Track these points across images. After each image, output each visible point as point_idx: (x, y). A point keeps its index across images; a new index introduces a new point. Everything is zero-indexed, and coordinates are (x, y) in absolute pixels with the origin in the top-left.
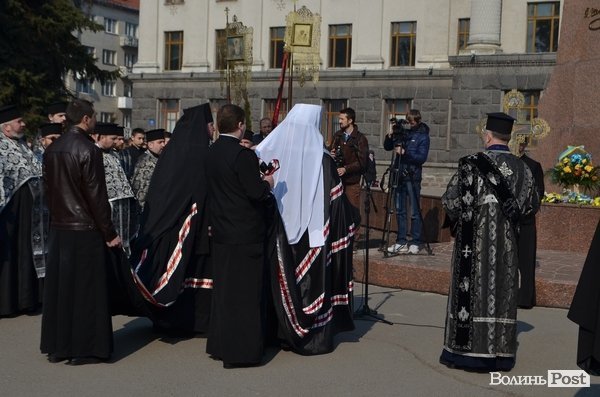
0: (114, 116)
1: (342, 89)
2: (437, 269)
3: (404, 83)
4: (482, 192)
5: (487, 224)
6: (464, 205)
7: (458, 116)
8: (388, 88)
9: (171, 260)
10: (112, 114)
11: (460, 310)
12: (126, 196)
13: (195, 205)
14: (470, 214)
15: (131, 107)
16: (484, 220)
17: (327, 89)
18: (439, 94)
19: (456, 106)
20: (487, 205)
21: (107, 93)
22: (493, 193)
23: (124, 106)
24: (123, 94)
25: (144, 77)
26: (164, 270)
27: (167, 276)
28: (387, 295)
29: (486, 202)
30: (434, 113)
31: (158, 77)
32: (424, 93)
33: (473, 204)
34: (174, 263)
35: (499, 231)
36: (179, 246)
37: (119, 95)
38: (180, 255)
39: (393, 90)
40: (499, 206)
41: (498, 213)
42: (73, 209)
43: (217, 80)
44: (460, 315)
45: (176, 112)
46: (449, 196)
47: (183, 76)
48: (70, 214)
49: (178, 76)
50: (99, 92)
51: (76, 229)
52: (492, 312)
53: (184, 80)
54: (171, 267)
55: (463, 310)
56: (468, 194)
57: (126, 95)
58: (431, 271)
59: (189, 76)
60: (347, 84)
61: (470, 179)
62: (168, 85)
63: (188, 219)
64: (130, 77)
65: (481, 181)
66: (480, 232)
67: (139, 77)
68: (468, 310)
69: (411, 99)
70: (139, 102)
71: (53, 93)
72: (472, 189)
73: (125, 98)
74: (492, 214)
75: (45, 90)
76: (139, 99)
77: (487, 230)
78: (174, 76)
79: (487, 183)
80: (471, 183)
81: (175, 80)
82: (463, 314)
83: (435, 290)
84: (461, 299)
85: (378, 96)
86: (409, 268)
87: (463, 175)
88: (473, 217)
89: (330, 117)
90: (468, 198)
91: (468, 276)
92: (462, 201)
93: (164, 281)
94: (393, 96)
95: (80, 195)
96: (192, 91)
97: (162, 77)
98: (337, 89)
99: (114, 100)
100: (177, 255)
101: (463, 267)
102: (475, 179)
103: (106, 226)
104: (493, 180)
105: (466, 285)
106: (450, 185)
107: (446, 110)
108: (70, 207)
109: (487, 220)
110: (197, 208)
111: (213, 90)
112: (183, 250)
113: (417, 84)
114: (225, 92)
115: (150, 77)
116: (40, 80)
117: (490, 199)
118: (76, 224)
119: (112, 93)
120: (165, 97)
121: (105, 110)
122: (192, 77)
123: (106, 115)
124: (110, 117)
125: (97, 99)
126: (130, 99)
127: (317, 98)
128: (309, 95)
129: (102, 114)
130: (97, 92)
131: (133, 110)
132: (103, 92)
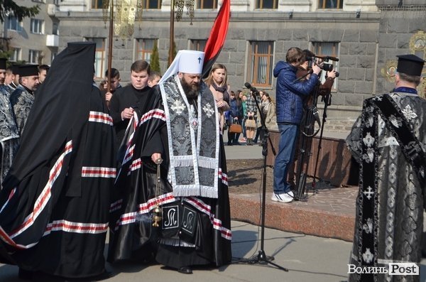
0: (42, 54)
1: (269, 31)
2: (341, 215)
3: (331, 26)
4: (383, 134)
5: (387, 166)
6: (364, 147)
7: (385, 59)
8: (315, 31)
9: (39, 199)
10: (40, 52)
11: (364, 251)
13: (69, 143)
14: (371, 156)
15: (57, 45)
16: (384, 162)
17: (254, 30)
18: (367, 38)
19: (382, 49)
20: (388, 148)
21: (36, 31)
22: (394, 136)
23: (52, 44)
24: (51, 32)
25: (71, 15)
26: (31, 210)
27: (34, 216)
28: (288, 240)
29: (387, 144)
30: (361, 56)
31: (85, 15)
32: (351, 36)
33: (374, 146)
34: (41, 202)
35: (400, 174)
36: (49, 185)
37: (47, 33)
38: (50, 195)
39: (320, 32)
40: (400, 149)
41: (399, 156)
44: (365, 256)
45: (102, 51)
46: (353, 138)
50: (28, 30)
52: (390, 254)
54: (38, 207)
55: (368, 251)
56: (368, 135)
57: (55, 33)
58: (336, 217)
60: (273, 26)
61: (371, 121)
63: (61, 158)
64: (57, 15)
65: (381, 124)
66: (381, 174)
67: (66, 15)
68: (372, 252)
69: (337, 42)
70: (65, 40)
72: (373, 131)
73: (53, 36)
74: (393, 157)
76: (66, 37)
77: (387, 172)
79: (389, 125)
80: (371, 125)
82: (368, 255)
83: (339, 236)
84: (366, 241)
85: (305, 38)
86: (313, 213)
87: (366, 116)
88: (374, 159)
89: (257, 58)
90: (369, 140)
91: (372, 217)
92: (363, 143)
93: (30, 221)
94: (320, 39)
97: (89, 15)
98: (264, 31)
99: (43, 37)
100: (46, 194)
101: (366, 209)
102: (376, 120)
104: (395, 123)
105: (370, 226)
106: (354, 127)
107: (373, 54)
109: (388, 162)
110: (72, 146)
112: (53, 190)
113: (344, 26)
115: (77, 15)
117: (392, 141)
119: (40, 31)
120: (92, 36)
121: (34, 48)
123: (34, 52)
124: (38, 55)
125: (26, 37)
126: (58, 37)
127: (244, 39)
128: (236, 36)
129: (30, 51)
130: (26, 29)
131: (60, 48)
132: (31, 30)
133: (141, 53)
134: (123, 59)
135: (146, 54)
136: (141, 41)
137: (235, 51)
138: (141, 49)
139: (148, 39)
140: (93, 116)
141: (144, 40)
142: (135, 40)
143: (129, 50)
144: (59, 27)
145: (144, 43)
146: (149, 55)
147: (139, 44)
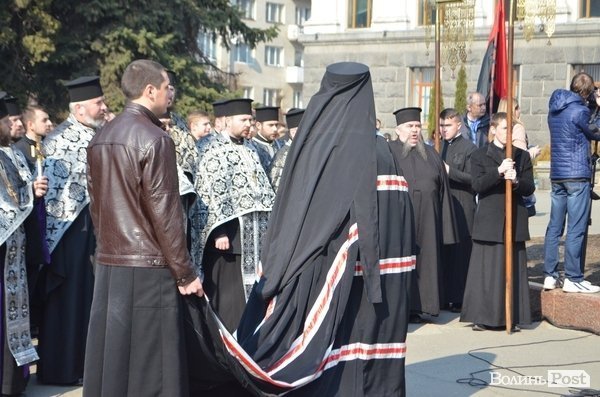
0: (281, 94)
10: (278, 91)
12: (266, 210)
13: (354, 228)
15: (302, 80)
21: (272, 62)
23: (294, 80)
24: (293, 62)
25: (320, 39)
27: (305, 340)
31: (338, 38)
34: (315, 319)
37: (287, 65)
42: (130, 232)
43: (420, 40)
47: (373, 36)
48: (125, 241)
49: (365, 37)
50: (261, 62)
51: (135, 264)
53: (374, 41)
54: (311, 327)
57: (298, 64)
59: (381, 36)
62: (353, 49)
63: (344, 249)
64: (301, 40)
67: (313, 39)
70: (312, 74)
71: (184, 62)
73: (296, 68)
75: (173, 57)
76: (314, 69)
78: (361, 37)
81: (361, 41)
93: (298, 347)
95: (140, 211)
96: (385, 57)
97: (343, 37)
98: (593, 49)
99: (282, 71)
100: (322, 307)
103: (179, 261)
108: (125, 231)
110: (359, 231)
111: (415, 55)
114: (432, 57)
115: (327, 38)
116: (165, 44)
118: (134, 257)
119: (278, 62)
121: (270, 86)
122: (385, 38)
123: (271, 92)
124: (275, 95)
125: (259, 70)
126: (301, 70)
127: (563, 62)
128: (552, 59)
129: (265, 91)
130: (259, 60)
131: (305, 85)
132: (266, 61)
133: (418, 88)
134: (392, 96)
135: (423, 88)
136: (416, 70)
137: (552, 80)
138: (417, 82)
139: (426, 67)
140: (384, 183)
141: (421, 69)
142: (408, 69)
143: (400, 83)
144: (303, 57)
145: (421, 74)
146: (428, 89)
147: (414, 74)
